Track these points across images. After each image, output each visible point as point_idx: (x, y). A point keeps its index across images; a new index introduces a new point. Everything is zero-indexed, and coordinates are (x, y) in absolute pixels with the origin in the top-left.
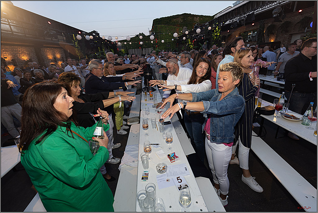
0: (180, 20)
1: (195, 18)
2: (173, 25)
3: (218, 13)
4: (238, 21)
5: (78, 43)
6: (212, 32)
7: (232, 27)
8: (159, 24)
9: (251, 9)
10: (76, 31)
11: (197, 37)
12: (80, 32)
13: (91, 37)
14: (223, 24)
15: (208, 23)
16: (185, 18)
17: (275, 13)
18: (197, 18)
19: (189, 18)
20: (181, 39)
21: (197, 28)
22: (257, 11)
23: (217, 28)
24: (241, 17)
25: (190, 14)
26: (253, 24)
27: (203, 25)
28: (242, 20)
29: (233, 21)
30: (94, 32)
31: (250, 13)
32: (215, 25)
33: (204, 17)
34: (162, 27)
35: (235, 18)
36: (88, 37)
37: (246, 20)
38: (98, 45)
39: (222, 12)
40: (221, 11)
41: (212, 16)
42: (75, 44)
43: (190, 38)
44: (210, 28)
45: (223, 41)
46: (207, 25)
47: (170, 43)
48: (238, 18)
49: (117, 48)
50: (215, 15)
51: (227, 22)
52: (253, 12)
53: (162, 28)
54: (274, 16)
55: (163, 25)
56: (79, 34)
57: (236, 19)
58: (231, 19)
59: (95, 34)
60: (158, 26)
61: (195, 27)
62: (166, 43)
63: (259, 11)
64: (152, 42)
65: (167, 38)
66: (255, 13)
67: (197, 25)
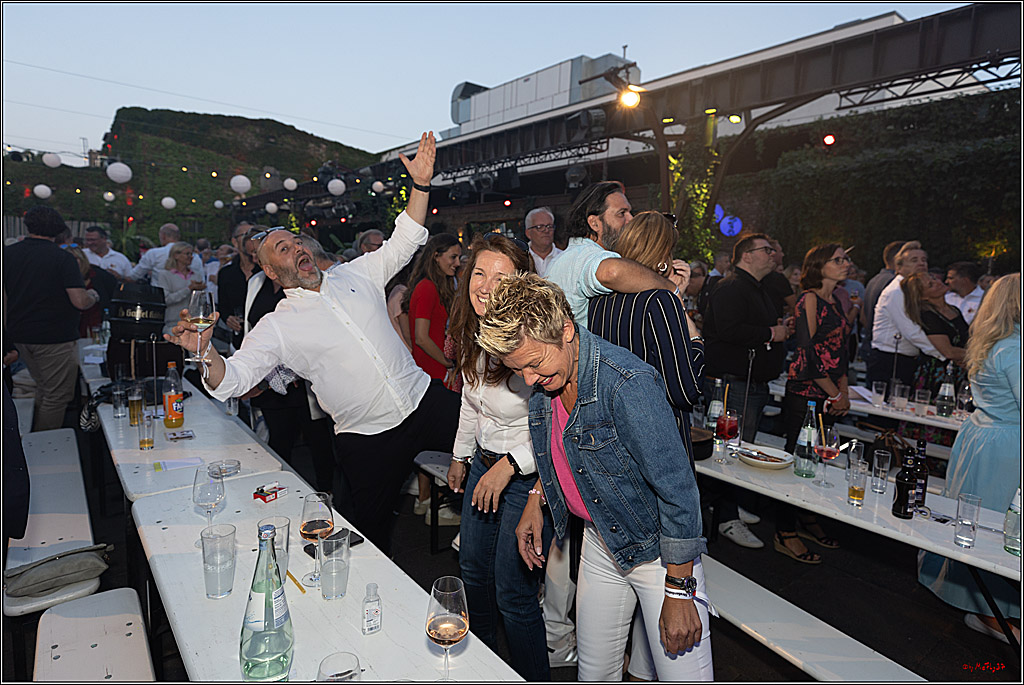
0: (250, 140)
1: (311, 145)
2: (219, 151)
3: (394, 150)
4: (472, 182)
6: (386, 202)
7: (453, 196)
8: (145, 130)
9: (505, 154)
11: (326, 211)
15: (367, 169)
16: (273, 137)
17: (573, 179)
18: (320, 147)
19: (288, 139)
20: (258, 210)
21: (329, 175)
22: (523, 162)
23: (402, 192)
24: (480, 171)
25: (293, 127)
26: (507, 203)
27: (354, 173)
28: (486, 181)
29: (454, 178)
31: (505, 166)
32: (395, 181)
33: (346, 152)
34: (162, 147)
35: (459, 171)
39: (407, 148)
40: (404, 147)
41: (375, 152)
43: (295, 212)
44: (378, 185)
46: (366, 175)
48: (470, 173)
50: (385, 153)
51: (437, 181)
52: (513, 162)
53: (163, 150)
54: (572, 186)
55: (169, 142)
57: (466, 176)
58: (448, 173)
60: (141, 137)
61: (323, 172)
62: (183, 215)
63: (528, 166)
64: (109, 196)
65: (185, 194)
66: (519, 170)
67: (331, 168)
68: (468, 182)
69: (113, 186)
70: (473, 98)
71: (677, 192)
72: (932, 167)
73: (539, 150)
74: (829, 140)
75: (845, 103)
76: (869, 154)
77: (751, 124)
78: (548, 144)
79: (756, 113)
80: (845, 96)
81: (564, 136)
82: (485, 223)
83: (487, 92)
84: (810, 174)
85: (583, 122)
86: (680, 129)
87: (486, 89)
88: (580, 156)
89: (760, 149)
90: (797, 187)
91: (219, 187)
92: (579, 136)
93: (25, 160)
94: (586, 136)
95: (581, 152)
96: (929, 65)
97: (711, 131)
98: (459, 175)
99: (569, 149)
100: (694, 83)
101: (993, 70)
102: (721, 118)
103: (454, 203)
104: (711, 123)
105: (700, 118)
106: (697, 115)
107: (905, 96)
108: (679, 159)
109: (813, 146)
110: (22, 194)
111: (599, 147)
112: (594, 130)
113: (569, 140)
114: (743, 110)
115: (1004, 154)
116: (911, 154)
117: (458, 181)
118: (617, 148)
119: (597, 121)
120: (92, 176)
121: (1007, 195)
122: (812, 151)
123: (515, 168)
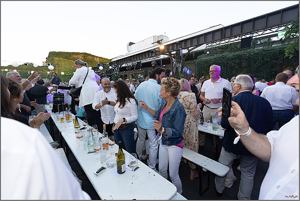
6: (112, 71)
8: (56, 57)
9: (138, 59)
11: (99, 73)
14: (121, 66)
15: (108, 63)
16: (86, 57)
17: (153, 64)
19: (90, 57)
21: (99, 65)
23: (116, 68)
24: (133, 63)
26: (140, 69)
27: (105, 64)
28: (134, 65)
29: (127, 65)
31: (138, 61)
32: (115, 66)
35: (128, 63)
37: (137, 65)
39: (117, 58)
41: (110, 59)
44: (110, 67)
46: (108, 65)
50: (112, 59)
51: (124, 65)
53: (60, 61)
54: (153, 65)
55: (62, 59)
57: (130, 64)
60: (55, 58)
61: (98, 65)
62: (66, 76)
63: (143, 61)
64: (49, 73)
65: (66, 71)
66: (142, 62)
67: (99, 64)
68: (130, 65)
69: (49, 70)
70: (132, 45)
71: (175, 66)
72: (228, 58)
73: (146, 58)
74: (208, 53)
75: (207, 46)
76: (215, 56)
77: (189, 51)
78: (147, 56)
79: (190, 48)
80: (207, 44)
81: (151, 55)
82: (136, 74)
83: (135, 44)
84: (204, 61)
85: (154, 52)
86: (175, 52)
87: (135, 43)
88: (154, 59)
89: (194, 55)
90: (201, 63)
91: (74, 69)
92: (153, 55)
93: (28, 65)
94: (155, 54)
95: (154, 58)
96: (223, 38)
97: (181, 53)
98: (129, 64)
99: (152, 57)
100: (177, 43)
101: (235, 38)
102: (183, 50)
103: (128, 70)
104: (181, 51)
105: (179, 50)
106: (178, 49)
107: (219, 44)
108: (175, 59)
109: (204, 54)
110: (28, 73)
111: (158, 57)
112: (157, 53)
113: (152, 55)
114: (187, 48)
115: (242, 55)
116: (224, 55)
117: (128, 65)
118: (162, 57)
119: (157, 51)
120: (44, 68)
121: (243, 63)
122: (204, 55)
123: (140, 62)
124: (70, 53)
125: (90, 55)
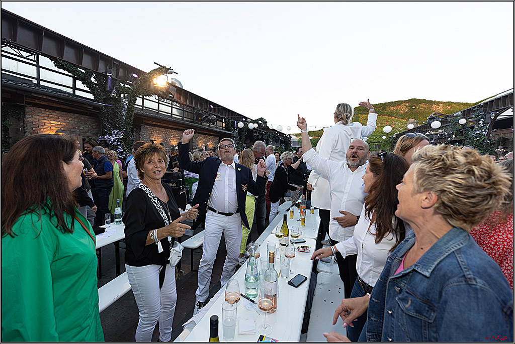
0: (403, 109)
1: (434, 106)
2: (389, 116)
5: (239, 132)
10: (240, 117)
11: (434, 136)
12: (244, 119)
13: (256, 125)
14: (496, 116)
15: (460, 113)
16: (414, 106)
18: (439, 106)
19: (422, 105)
21: (432, 119)
23: (480, 122)
27: (449, 116)
30: (261, 119)
33: (454, 105)
36: (251, 126)
38: (264, 137)
42: (234, 132)
44: (463, 121)
45: (500, 147)
46: (457, 116)
47: (380, 144)
49: (290, 144)
51: (508, 112)
56: (242, 121)
59: (262, 122)
61: (429, 119)
67: (434, 116)
124: (385, 103)
125: (424, 101)
